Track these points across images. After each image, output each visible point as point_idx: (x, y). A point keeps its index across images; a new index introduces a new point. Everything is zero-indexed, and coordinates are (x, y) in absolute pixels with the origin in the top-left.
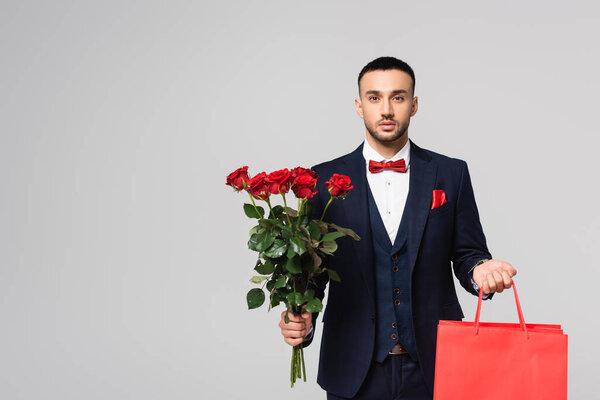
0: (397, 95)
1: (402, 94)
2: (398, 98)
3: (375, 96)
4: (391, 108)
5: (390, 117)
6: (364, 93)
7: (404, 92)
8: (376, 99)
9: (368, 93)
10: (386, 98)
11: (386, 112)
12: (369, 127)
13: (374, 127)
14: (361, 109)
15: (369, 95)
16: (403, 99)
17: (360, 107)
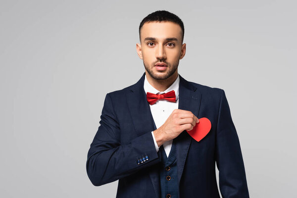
0: (169, 42)
1: (174, 41)
2: (170, 45)
3: (152, 42)
4: (164, 52)
5: (163, 59)
6: (143, 39)
7: (175, 39)
8: (152, 44)
9: (147, 39)
10: (160, 44)
11: (160, 55)
12: (147, 67)
13: (150, 67)
14: (140, 52)
15: (147, 41)
16: (174, 45)
17: (140, 50)
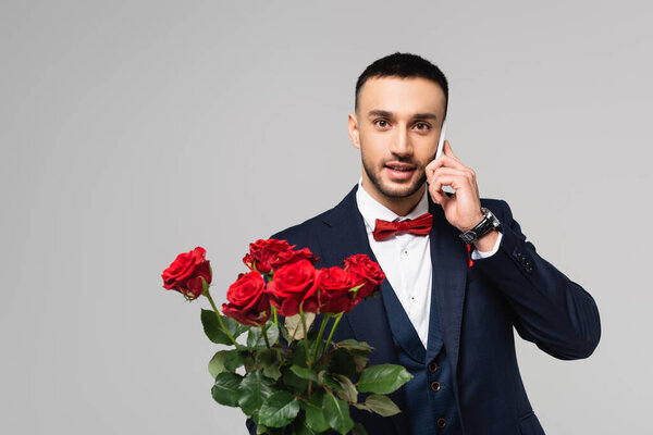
0: (420, 122)
1: (430, 121)
2: (421, 127)
3: (385, 119)
4: (409, 142)
5: (407, 158)
6: (365, 112)
7: (432, 117)
8: (383, 125)
9: (373, 113)
10: (402, 125)
11: (401, 149)
12: (369, 167)
13: (377, 169)
14: (356, 133)
15: (374, 117)
16: (429, 127)
17: (355, 128)
